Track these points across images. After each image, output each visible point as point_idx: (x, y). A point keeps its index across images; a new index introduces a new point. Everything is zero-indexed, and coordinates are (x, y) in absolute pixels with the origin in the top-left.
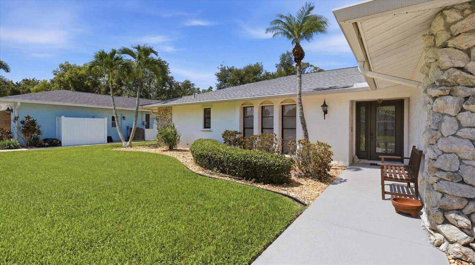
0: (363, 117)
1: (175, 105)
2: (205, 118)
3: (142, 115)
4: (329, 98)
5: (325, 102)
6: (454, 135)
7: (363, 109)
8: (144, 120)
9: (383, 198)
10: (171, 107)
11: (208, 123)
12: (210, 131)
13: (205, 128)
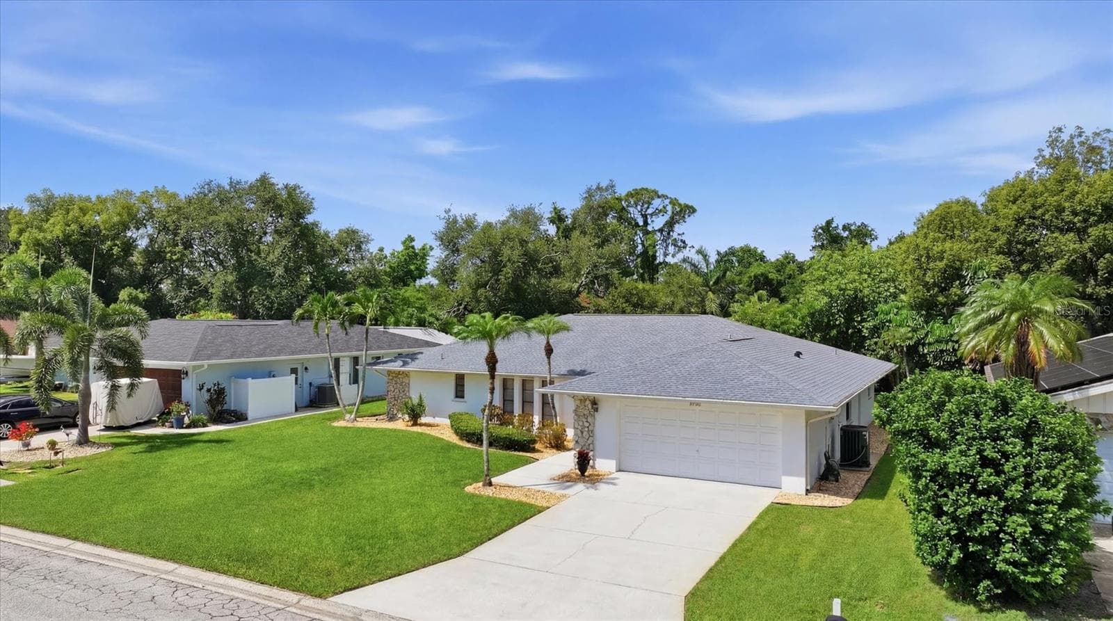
2: (456, 385)
10: (409, 371)
11: (460, 391)
12: (463, 402)
13: (456, 397)
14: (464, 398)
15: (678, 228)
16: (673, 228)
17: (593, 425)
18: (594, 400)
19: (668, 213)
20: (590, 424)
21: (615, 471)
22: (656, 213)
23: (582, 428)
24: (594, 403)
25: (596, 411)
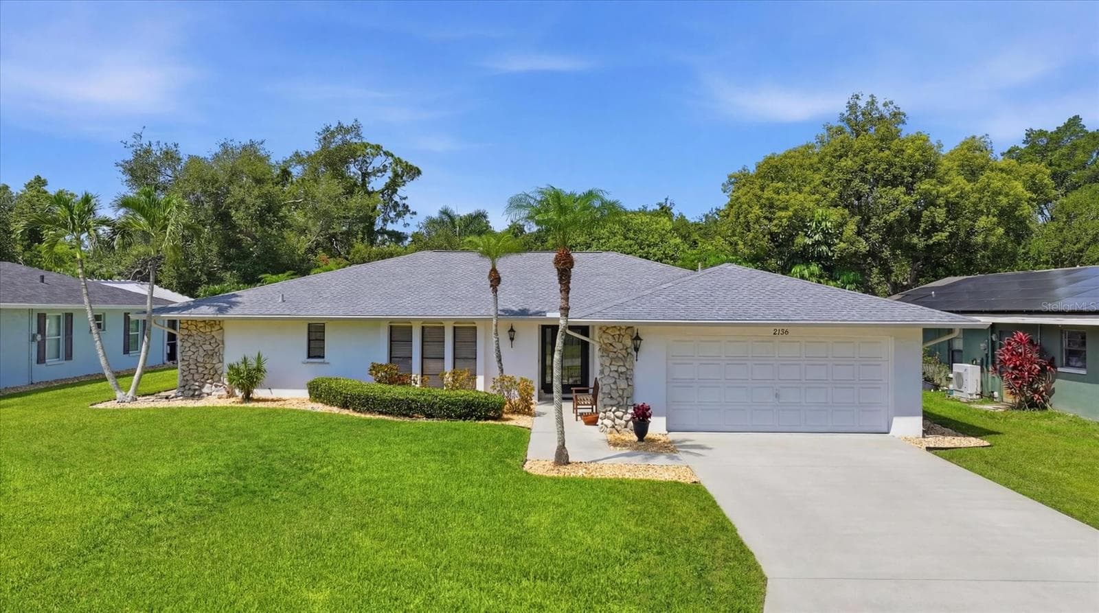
0: (548, 339)
2: (309, 341)
3: (30, 315)
5: (512, 327)
6: (609, 375)
11: (315, 348)
12: (324, 363)
13: (309, 357)
14: (323, 357)
15: (401, 191)
16: (395, 191)
17: (632, 370)
18: (637, 333)
19: (390, 174)
20: (627, 369)
21: (667, 432)
22: (374, 173)
23: (616, 375)
24: (638, 338)
25: (637, 349)
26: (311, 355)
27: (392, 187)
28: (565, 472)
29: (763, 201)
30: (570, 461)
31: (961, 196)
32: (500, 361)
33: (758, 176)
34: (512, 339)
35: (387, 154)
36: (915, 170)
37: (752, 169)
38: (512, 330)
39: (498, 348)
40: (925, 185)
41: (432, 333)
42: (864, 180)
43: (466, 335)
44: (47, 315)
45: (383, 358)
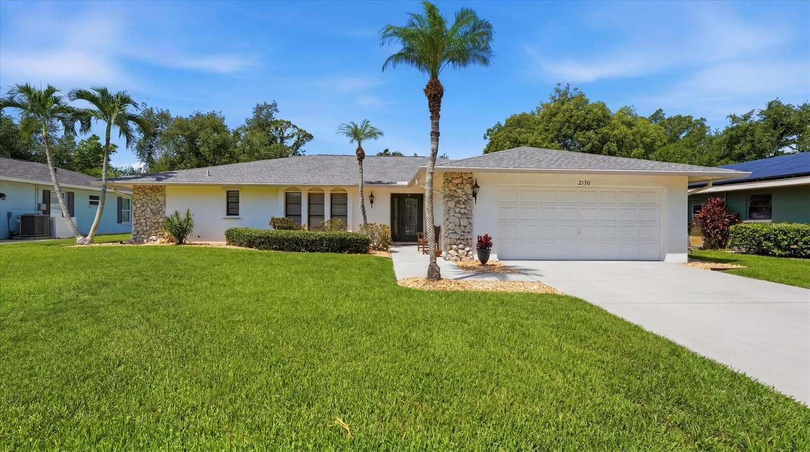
0: (396, 205)
1: (170, 185)
2: (228, 203)
3: (37, 191)
4: (376, 189)
5: (372, 193)
6: (454, 216)
7: (396, 200)
8: (41, 200)
9: (419, 250)
10: (165, 186)
11: (232, 209)
12: (239, 218)
13: (228, 214)
14: (238, 215)
15: (302, 148)
16: (298, 148)
17: (471, 211)
18: (476, 182)
19: (295, 138)
20: (468, 211)
21: (498, 260)
22: (288, 137)
23: (459, 216)
24: (476, 186)
25: (474, 195)
26: (229, 213)
27: (297, 145)
28: (439, 286)
29: (512, 140)
30: (441, 277)
31: (624, 137)
32: (364, 213)
33: (506, 126)
34: (372, 202)
35: (295, 126)
36: (599, 120)
37: (503, 124)
38: (372, 196)
39: (363, 206)
40: (605, 130)
41: (315, 198)
42: (569, 127)
43: (340, 199)
44: (51, 191)
45: (281, 214)
